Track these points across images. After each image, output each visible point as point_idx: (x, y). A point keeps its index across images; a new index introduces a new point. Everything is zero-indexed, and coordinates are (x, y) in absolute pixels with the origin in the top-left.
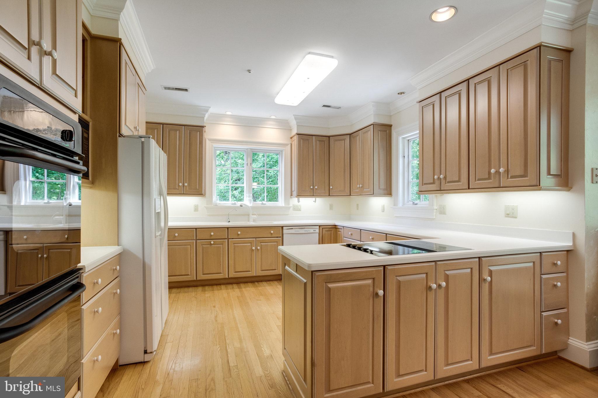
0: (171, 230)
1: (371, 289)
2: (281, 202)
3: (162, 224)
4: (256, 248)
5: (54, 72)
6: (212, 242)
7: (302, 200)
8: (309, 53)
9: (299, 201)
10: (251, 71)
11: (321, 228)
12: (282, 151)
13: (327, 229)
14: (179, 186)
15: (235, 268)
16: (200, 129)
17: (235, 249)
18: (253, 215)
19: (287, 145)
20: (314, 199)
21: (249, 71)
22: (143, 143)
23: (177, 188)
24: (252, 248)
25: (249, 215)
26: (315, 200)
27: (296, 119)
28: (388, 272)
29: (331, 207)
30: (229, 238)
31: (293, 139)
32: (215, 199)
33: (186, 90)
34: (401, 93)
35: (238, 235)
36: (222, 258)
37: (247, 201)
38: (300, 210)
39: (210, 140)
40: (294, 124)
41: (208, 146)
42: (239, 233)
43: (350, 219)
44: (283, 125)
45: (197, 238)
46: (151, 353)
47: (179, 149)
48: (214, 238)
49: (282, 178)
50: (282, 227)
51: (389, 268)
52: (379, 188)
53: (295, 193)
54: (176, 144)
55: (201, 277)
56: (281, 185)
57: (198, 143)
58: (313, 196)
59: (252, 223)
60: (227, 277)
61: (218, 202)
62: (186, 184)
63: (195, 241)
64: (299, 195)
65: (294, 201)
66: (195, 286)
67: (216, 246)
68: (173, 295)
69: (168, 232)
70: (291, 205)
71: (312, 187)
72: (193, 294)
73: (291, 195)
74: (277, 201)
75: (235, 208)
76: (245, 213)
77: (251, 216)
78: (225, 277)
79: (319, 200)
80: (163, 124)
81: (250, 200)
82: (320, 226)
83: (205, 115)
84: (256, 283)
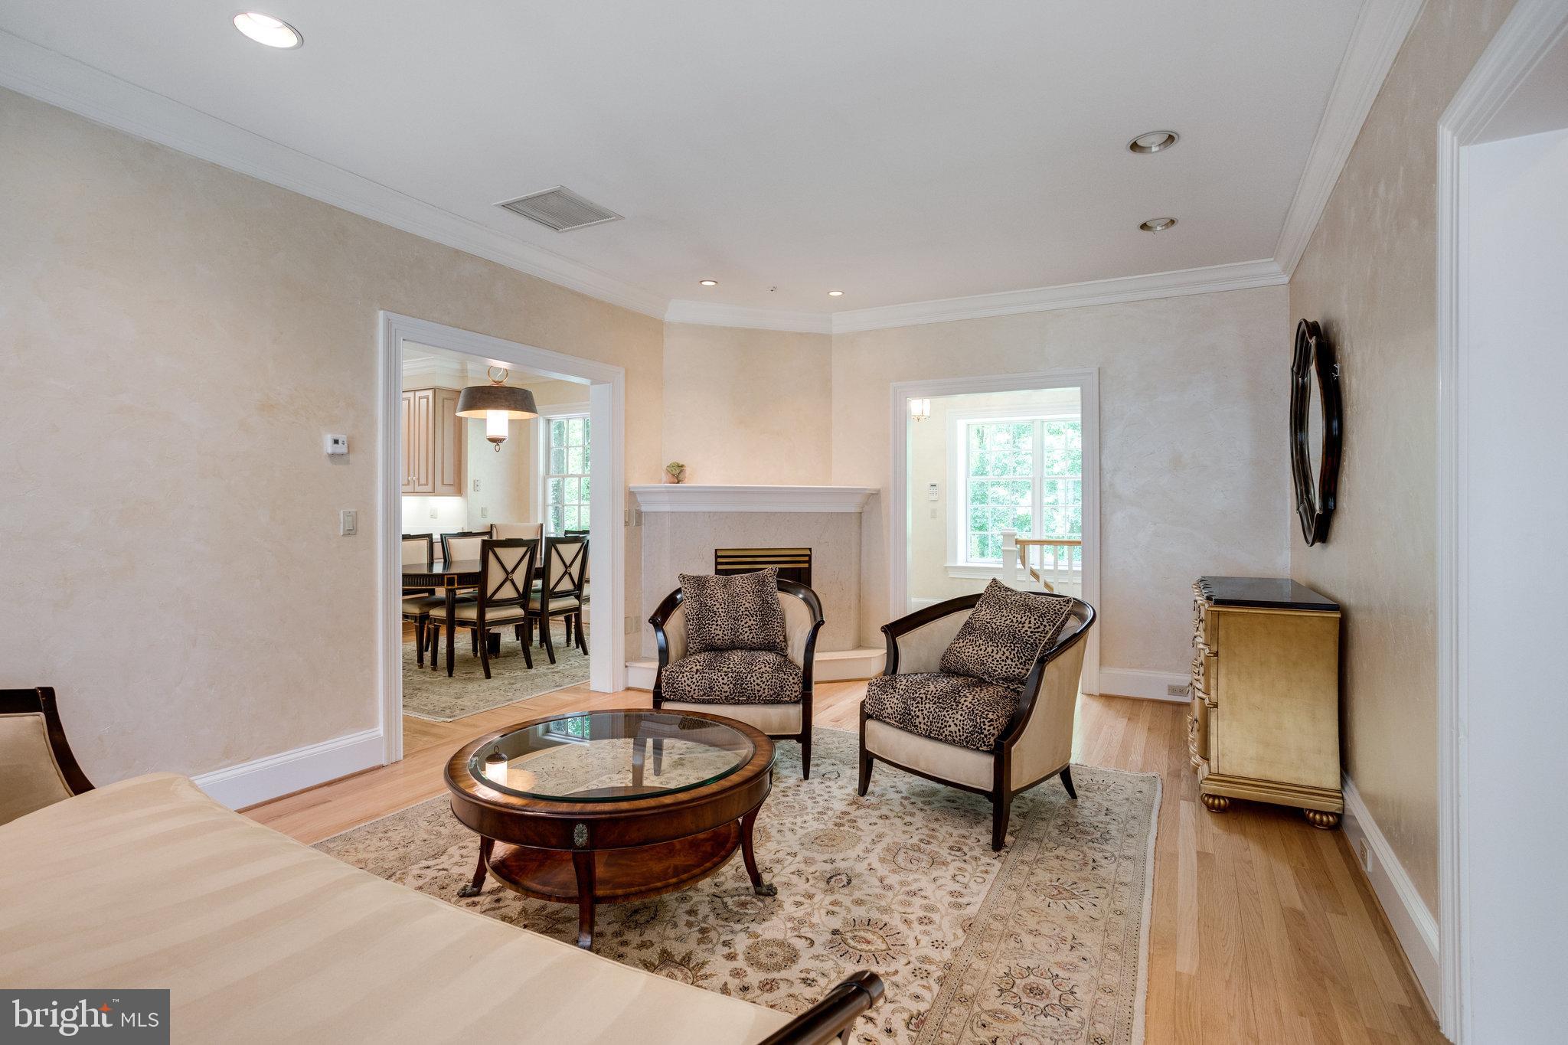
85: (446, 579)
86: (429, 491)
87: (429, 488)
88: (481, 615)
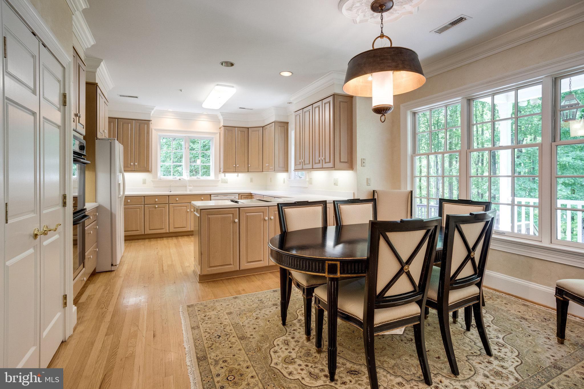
0: (127, 197)
1: (232, 219)
2: (212, 177)
3: (122, 193)
4: (190, 210)
5: (79, 122)
6: (157, 206)
7: (227, 175)
8: (218, 85)
9: (225, 176)
10: (182, 91)
11: (240, 195)
12: (213, 138)
13: (245, 196)
14: (130, 165)
15: (174, 225)
16: (147, 122)
17: (174, 211)
18: (189, 186)
19: (216, 133)
20: (236, 174)
21: (181, 90)
22: (111, 143)
23: (129, 166)
24: (187, 210)
25: (186, 186)
26: (238, 175)
27: (222, 115)
28: (241, 211)
29: (251, 180)
30: (170, 203)
31: (221, 128)
32: (160, 174)
33: (137, 97)
34: (290, 103)
35: (177, 201)
36: (164, 218)
37: (186, 176)
38: (227, 182)
39: (155, 130)
40: (221, 118)
41: (154, 135)
42: (177, 199)
43: (266, 189)
44: (213, 118)
45: (145, 203)
46: (116, 265)
47: (131, 137)
48: (158, 203)
49: (213, 158)
50: (210, 195)
51: (241, 209)
52: (279, 167)
53: (222, 170)
54: (129, 134)
55: (148, 232)
56: (212, 164)
57: (146, 133)
58: (235, 172)
59: (188, 192)
60: (168, 232)
61: (162, 177)
62: (136, 164)
63: (143, 205)
64: (224, 172)
65: (222, 175)
66: (143, 239)
67: (159, 209)
68: (127, 244)
69: (125, 199)
70: (220, 179)
71: (234, 166)
72: (142, 243)
73: (220, 171)
74: (209, 175)
75: (176, 181)
76: (183, 184)
77: (188, 187)
78: (166, 232)
79: (241, 175)
80: (118, 119)
81: (188, 175)
82: (239, 194)
83: (151, 112)
84: (191, 236)
85: (327, 265)
86: (331, 167)
87: (331, 165)
88: (369, 315)
